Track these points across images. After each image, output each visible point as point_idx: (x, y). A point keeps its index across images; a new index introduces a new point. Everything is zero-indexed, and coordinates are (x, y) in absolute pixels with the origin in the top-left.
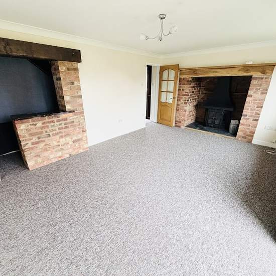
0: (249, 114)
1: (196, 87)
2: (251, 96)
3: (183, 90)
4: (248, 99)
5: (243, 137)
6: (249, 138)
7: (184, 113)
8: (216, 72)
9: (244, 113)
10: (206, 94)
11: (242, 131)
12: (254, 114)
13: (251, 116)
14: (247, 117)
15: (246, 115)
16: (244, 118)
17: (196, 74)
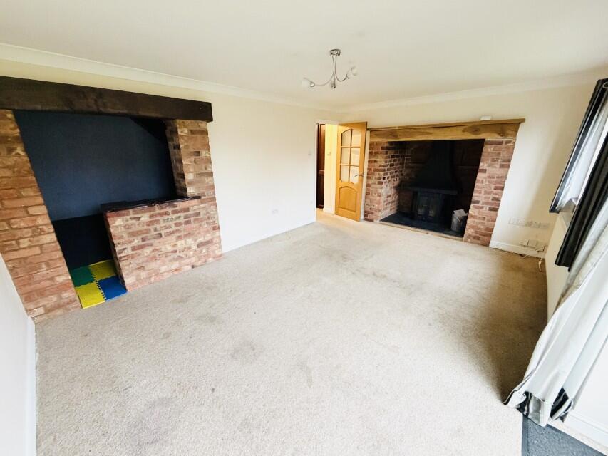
0: (482, 200)
1: (397, 157)
2: (484, 171)
3: (375, 161)
4: (480, 176)
5: (475, 238)
6: (486, 238)
7: (378, 198)
8: (428, 133)
9: (474, 198)
10: (412, 167)
11: (473, 227)
12: (490, 200)
13: (487, 203)
14: (480, 205)
15: (478, 202)
16: (475, 207)
17: (396, 136)
